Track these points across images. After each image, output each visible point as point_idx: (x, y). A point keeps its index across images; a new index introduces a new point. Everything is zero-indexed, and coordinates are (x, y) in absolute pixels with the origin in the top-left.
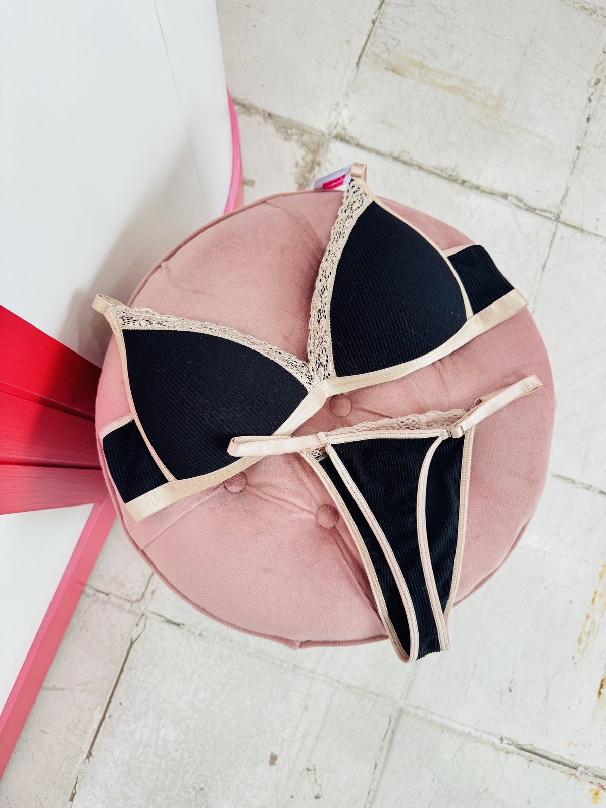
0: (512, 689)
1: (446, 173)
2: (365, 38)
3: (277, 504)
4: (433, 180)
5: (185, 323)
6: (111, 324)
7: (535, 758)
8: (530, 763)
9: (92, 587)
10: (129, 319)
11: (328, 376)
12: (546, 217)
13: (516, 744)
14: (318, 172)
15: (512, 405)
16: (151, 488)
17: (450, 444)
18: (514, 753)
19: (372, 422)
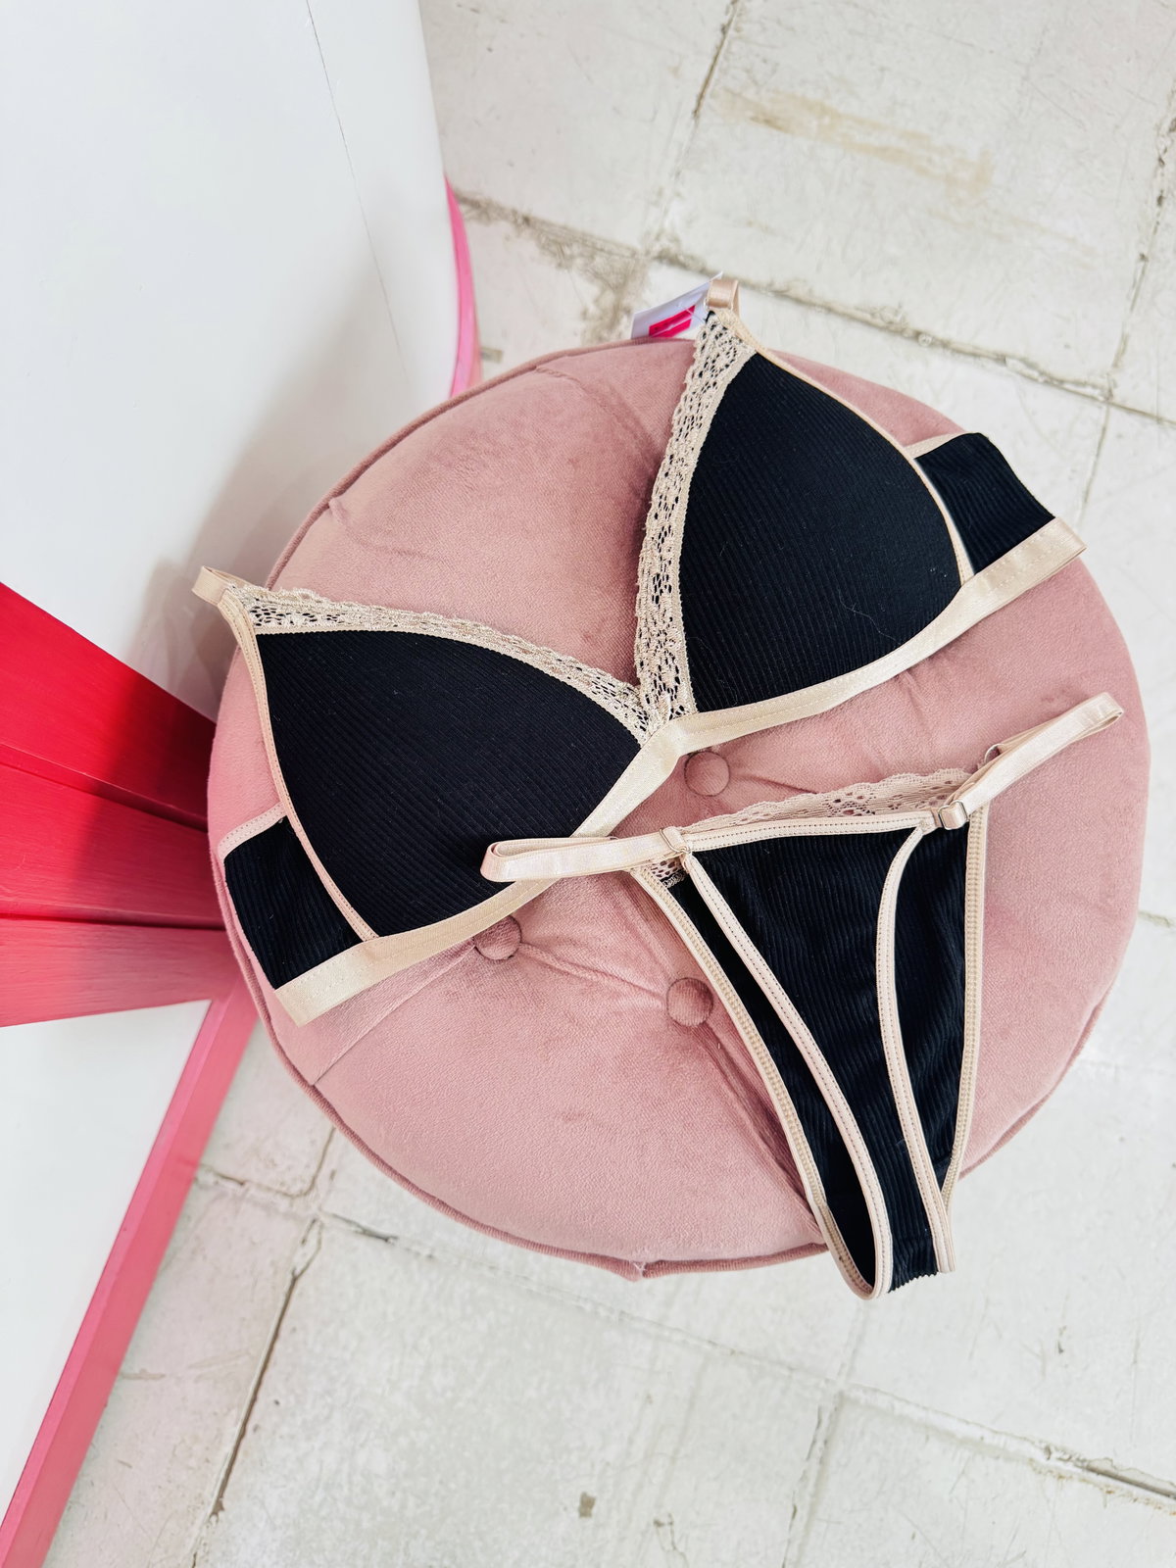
0: (1063, 1347)
1: (882, 319)
2: (710, 61)
3: (586, 979)
4: (857, 332)
5: (383, 615)
6: (232, 626)
7: (1117, 1488)
8: (1109, 1496)
9: (211, 1170)
10: (268, 614)
11: (680, 711)
12: (1084, 396)
13: (1078, 1459)
15: (1063, 757)
16: (327, 956)
17: (939, 843)
18: (1074, 1476)
19: (774, 803)
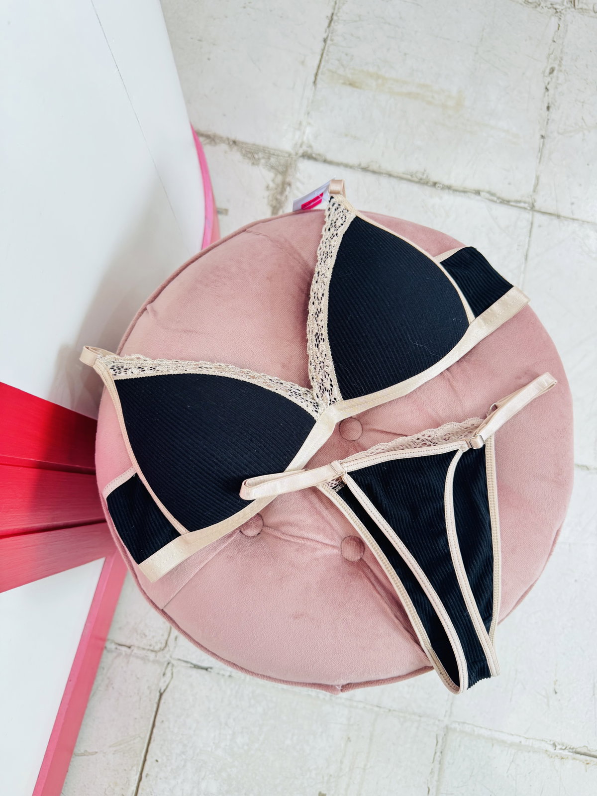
0: (557, 691)
1: (417, 178)
2: (319, 57)
3: (298, 543)
4: (405, 185)
5: (179, 365)
6: (102, 377)
7: (591, 761)
8: (587, 765)
9: (113, 641)
10: (120, 369)
11: (334, 400)
12: (521, 208)
13: (570, 748)
14: (289, 192)
15: (529, 407)
16: (163, 544)
17: (471, 456)
18: (569, 757)
19: (386, 443)
